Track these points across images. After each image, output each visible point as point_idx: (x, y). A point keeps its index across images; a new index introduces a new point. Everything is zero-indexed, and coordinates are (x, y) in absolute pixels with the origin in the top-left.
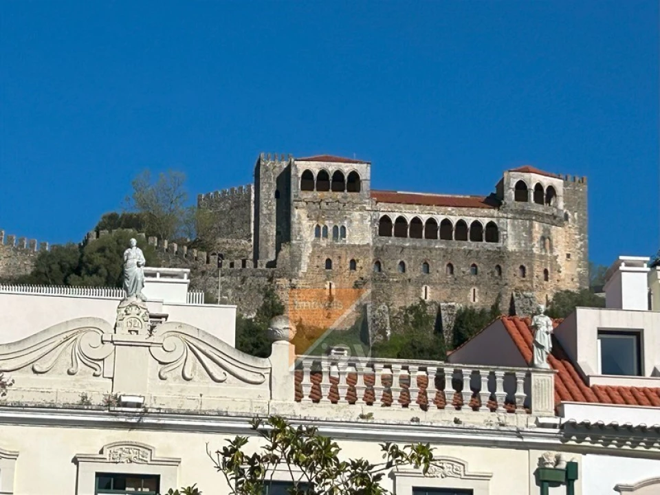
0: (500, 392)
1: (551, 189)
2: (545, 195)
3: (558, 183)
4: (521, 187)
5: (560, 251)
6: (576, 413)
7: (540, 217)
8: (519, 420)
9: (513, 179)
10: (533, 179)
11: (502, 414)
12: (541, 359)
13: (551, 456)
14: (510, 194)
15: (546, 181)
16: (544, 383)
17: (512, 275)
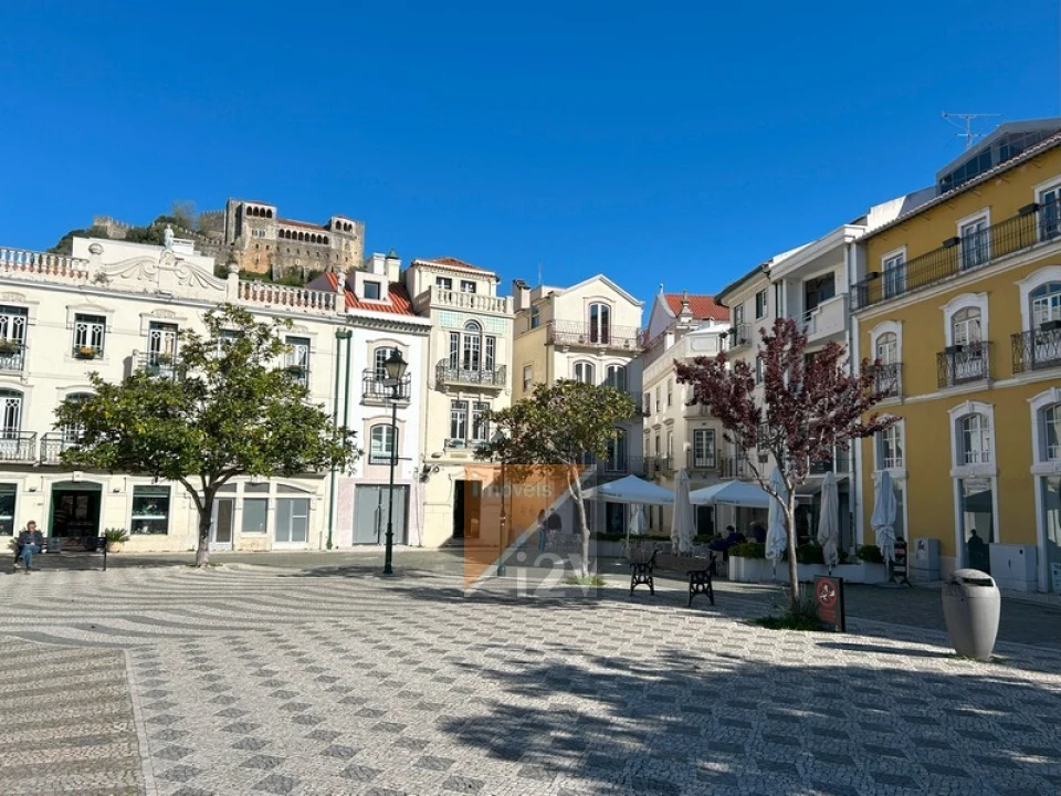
0: (323, 302)
1: (350, 226)
2: (348, 228)
4: (338, 224)
5: (353, 251)
6: (353, 312)
7: (345, 236)
8: (330, 313)
9: (335, 220)
10: (343, 221)
11: (324, 310)
12: (340, 290)
13: (342, 327)
14: (334, 226)
15: (349, 222)
16: (341, 299)
17: (333, 258)
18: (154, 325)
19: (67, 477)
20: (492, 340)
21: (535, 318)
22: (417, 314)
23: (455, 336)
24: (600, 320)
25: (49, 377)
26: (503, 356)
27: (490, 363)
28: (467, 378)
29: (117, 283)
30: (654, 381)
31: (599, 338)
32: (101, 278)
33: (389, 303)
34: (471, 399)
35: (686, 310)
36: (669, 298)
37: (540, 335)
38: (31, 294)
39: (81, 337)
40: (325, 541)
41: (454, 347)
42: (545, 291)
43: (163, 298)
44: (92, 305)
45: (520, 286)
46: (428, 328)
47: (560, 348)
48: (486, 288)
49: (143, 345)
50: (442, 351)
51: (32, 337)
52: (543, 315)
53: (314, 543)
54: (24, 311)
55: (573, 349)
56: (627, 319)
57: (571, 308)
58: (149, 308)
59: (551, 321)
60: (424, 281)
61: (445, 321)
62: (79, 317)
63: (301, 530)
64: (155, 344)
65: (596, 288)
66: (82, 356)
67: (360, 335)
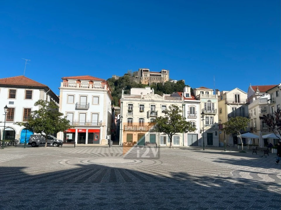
1: (166, 72)
2: (165, 72)
3: (167, 71)
4: (163, 71)
5: (167, 77)
7: (165, 74)
9: (162, 70)
10: (164, 70)
13: (183, 104)
14: (162, 72)
15: (165, 71)
17: (162, 79)
18: (152, 106)
19: (140, 132)
20: (213, 104)
21: (222, 98)
22: (197, 99)
23: (205, 104)
24: (237, 97)
25: (136, 116)
26: (216, 107)
27: (213, 109)
28: (209, 112)
29: (145, 99)
30: (250, 109)
31: (237, 102)
32: (143, 98)
33: (191, 98)
34: (209, 116)
35: (258, 90)
36: (253, 87)
37: (223, 102)
38: (133, 102)
39: (140, 109)
40: (183, 145)
41: (205, 106)
42: (224, 92)
43: (153, 101)
44: (142, 103)
45: (217, 90)
46: (200, 102)
47: (228, 104)
48: (211, 93)
49: (150, 109)
50: (203, 107)
51: (134, 109)
52: (224, 97)
53: (181, 145)
54: (132, 105)
55: (231, 104)
56: (244, 97)
57: (230, 96)
58: (150, 103)
59: (226, 99)
60: (198, 93)
61: (203, 100)
62: (140, 105)
63: (178, 142)
64: (152, 109)
65: (236, 91)
66: (141, 112)
67: (187, 105)
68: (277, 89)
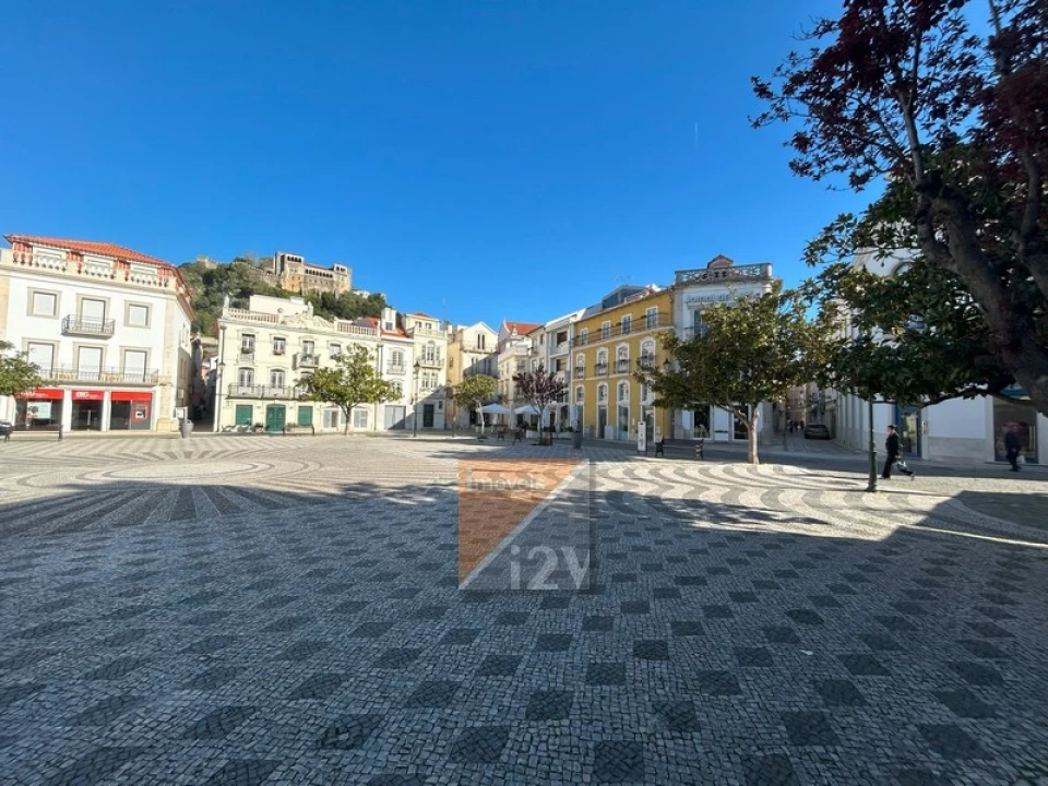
0: (372, 333)
1: (344, 269)
2: (342, 270)
3: (346, 268)
4: (338, 268)
5: (346, 282)
6: (384, 337)
7: (341, 274)
8: (375, 337)
9: (336, 266)
10: (340, 266)
11: (372, 336)
12: (378, 328)
14: (335, 269)
15: (343, 267)
16: (379, 332)
18: (305, 342)
19: (272, 402)
20: (438, 349)
21: (454, 338)
22: (408, 337)
23: (424, 347)
24: (481, 339)
25: (264, 362)
26: (443, 355)
27: (438, 359)
28: (429, 363)
29: (290, 325)
30: (501, 362)
31: (481, 347)
32: (283, 322)
33: (396, 332)
34: (430, 371)
35: (515, 330)
36: (508, 324)
37: (457, 346)
38: (256, 329)
39: (276, 347)
40: (374, 428)
41: (424, 351)
42: (459, 328)
43: (308, 331)
44: (280, 333)
45: (448, 323)
46: (413, 343)
47: (465, 352)
48: (436, 326)
49: (301, 350)
50: (419, 353)
51: (257, 346)
52: (458, 337)
53: (369, 428)
54: (253, 336)
55: (471, 352)
56: (492, 341)
57: (470, 335)
58: (302, 335)
59: (461, 341)
60: (410, 323)
61: (420, 340)
62: (275, 339)
63: (364, 423)
64: (305, 349)
65: (480, 327)
66: (276, 354)
67: (387, 346)
68: (541, 332)
